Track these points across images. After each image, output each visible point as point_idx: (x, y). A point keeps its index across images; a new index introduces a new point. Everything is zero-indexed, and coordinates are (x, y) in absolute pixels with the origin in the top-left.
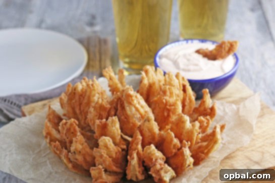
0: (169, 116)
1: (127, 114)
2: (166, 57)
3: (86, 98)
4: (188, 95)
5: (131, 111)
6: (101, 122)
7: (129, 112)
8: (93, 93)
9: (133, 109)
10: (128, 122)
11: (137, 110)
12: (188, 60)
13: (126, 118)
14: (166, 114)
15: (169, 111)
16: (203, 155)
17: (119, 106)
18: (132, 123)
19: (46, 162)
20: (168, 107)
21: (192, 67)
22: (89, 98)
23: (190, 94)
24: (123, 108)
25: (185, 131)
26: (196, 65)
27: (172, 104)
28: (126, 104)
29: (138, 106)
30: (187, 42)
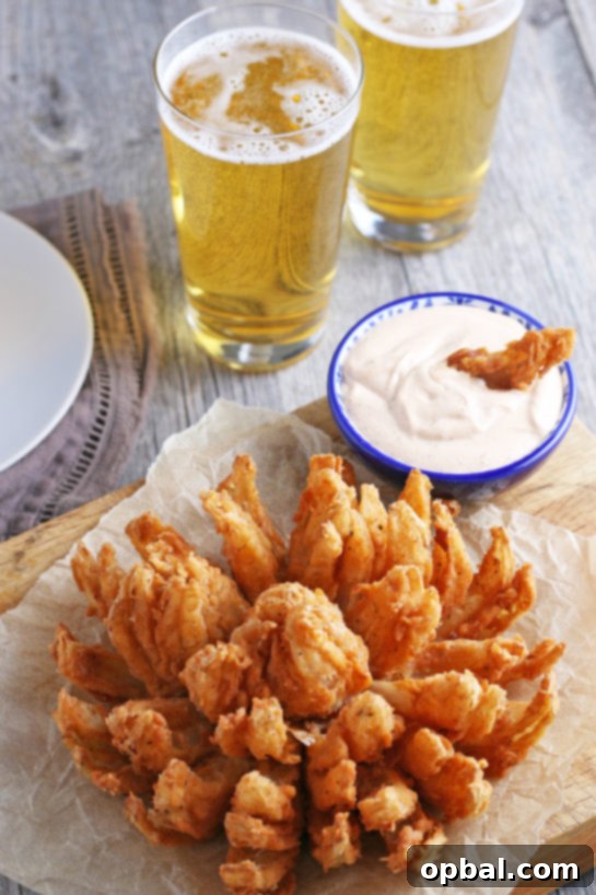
0: (407, 637)
1: (299, 675)
3: (170, 612)
4: (453, 559)
5: (310, 666)
6: (232, 721)
7: (303, 668)
8: (190, 601)
9: (316, 657)
10: (303, 691)
11: (326, 657)
12: (432, 396)
13: (295, 683)
14: (399, 637)
15: (407, 628)
16: (511, 754)
17: (274, 651)
18: (315, 695)
19: (72, 804)
20: (407, 620)
21: (445, 426)
22: (178, 612)
23: (457, 555)
24: (286, 656)
26: (459, 416)
27: (416, 610)
28: (295, 650)
29: (329, 646)
30: (415, 306)
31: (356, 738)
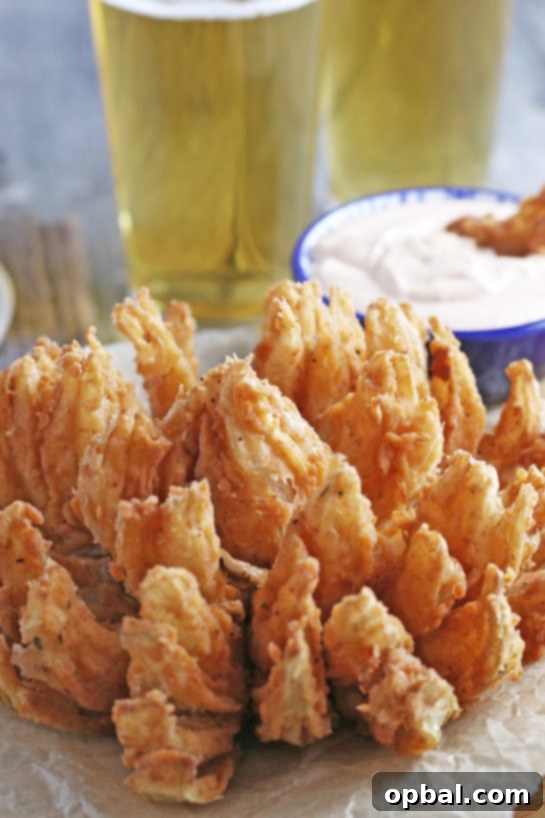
0: (395, 470)
1: (239, 473)
2: (338, 254)
3: (61, 414)
4: (458, 388)
5: (255, 458)
6: (139, 510)
7: (246, 465)
8: (90, 392)
9: (265, 449)
10: (246, 503)
11: (279, 451)
12: (426, 260)
13: (234, 488)
14: (385, 464)
15: (396, 449)
17: (203, 439)
18: (264, 507)
20: (393, 436)
21: (444, 286)
22: (73, 413)
23: (463, 383)
24: (222, 447)
25: (480, 526)
26: (461, 276)
27: (407, 424)
28: (233, 432)
29: (278, 435)
30: (403, 200)
31: (320, 540)
